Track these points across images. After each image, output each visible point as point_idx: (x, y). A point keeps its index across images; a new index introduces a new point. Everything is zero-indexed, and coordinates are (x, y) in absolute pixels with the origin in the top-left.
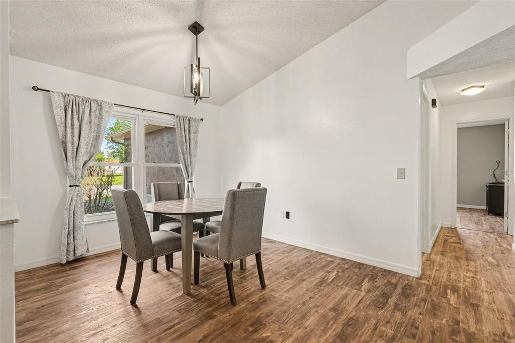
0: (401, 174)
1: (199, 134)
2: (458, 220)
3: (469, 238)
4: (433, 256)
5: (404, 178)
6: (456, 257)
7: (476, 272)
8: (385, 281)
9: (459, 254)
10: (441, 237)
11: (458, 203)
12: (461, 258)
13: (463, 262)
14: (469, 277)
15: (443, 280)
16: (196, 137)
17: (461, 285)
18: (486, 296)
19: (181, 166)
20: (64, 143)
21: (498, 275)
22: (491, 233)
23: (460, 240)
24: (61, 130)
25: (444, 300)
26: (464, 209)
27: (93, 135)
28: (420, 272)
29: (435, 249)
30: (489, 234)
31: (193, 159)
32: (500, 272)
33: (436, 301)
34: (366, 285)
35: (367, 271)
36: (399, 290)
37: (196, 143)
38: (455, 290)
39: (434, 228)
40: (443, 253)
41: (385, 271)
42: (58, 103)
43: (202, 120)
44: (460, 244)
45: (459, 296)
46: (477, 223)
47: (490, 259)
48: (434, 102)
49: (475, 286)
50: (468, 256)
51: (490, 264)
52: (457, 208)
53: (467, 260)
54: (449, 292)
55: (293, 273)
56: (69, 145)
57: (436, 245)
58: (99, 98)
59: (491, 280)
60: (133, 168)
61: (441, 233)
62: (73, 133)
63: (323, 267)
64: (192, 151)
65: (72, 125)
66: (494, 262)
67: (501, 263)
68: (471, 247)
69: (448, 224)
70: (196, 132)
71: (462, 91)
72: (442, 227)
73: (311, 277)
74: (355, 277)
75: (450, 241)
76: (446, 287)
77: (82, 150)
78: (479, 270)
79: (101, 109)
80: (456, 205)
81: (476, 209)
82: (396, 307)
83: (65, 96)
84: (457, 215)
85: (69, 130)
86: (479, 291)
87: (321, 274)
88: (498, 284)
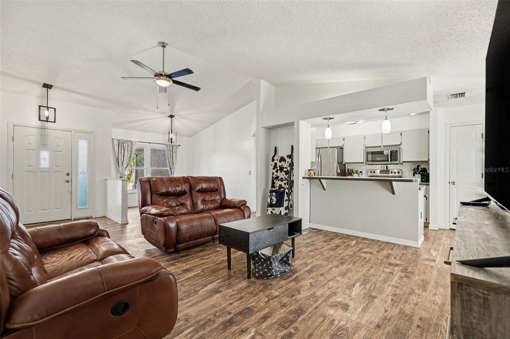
0: (250, 173)
5: (251, 175)
16: (176, 155)
19: (168, 169)
20: (118, 160)
24: (117, 154)
27: (129, 156)
31: (174, 166)
37: (176, 157)
42: (116, 143)
43: (179, 145)
56: (120, 161)
58: (131, 140)
60: (145, 170)
62: (121, 155)
64: (174, 162)
65: (121, 152)
70: (176, 152)
77: (125, 162)
79: (132, 144)
83: (119, 140)
85: (120, 154)
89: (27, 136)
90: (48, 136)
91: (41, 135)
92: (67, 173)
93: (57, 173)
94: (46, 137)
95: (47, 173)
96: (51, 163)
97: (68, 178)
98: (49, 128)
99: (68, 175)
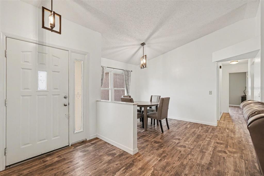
0: (211, 93)
1: (131, 77)
2: (230, 110)
3: (234, 116)
4: (221, 121)
5: (212, 94)
6: (228, 121)
7: (235, 125)
8: (206, 127)
9: (230, 121)
10: (223, 116)
11: (230, 104)
12: (230, 122)
13: (231, 123)
14: (233, 126)
15: (225, 127)
17: (230, 128)
18: (237, 130)
19: (125, 89)
21: (242, 126)
22: (242, 115)
23: (230, 117)
25: (225, 131)
26: (232, 106)
28: (217, 125)
29: (221, 119)
30: (241, 115)
31: (129, 86)
32: (242, 125)
33: (222, 131)
34: (200, 128)
35: (200, 125)
36: (211, 129)
38: (228, 129)
39: (221, 113)
40: (224, 120)
41: (205, 125)
43: (132, 71)
44: (230, 118)
45: (229, 130)
46: (237, 111)
47: (240, 122)
48: (220, 67)
49: (234, 128)
50: (233, 121)
51: (240, 123)
52: (229, 106)
53: (232, 122)
54: (226, 129)
55: (175, 126)
57: (222, 118)
59: (239, 127)
61: (223, 114)
63: (185, 124)
66: (241, 122)
67: (244, 123)
68: (234, 119)
69: (226, 112)
71: (231, 62)
72: (223, 113)
73: (182, 126)
74: (196, 126)
75: (227, 117)
76: (225, 128)
78: (236, 124)
79: (103, 69)
80: (229, 105)
81: (237, 107)
82: (211, 132)
84: (229, 109)
86: (235, 129)
87: (185, 126)
88: (241, 128)
89: (23, 52)
90: (46, 54)
91: (38, 52)
92: (64, 95)
93: (55, 96)
94: (44, 54)
95: (45, 97)
96: (48, 85)
97: (66, 102)
98: (47, 45)
99: (65, 98)
